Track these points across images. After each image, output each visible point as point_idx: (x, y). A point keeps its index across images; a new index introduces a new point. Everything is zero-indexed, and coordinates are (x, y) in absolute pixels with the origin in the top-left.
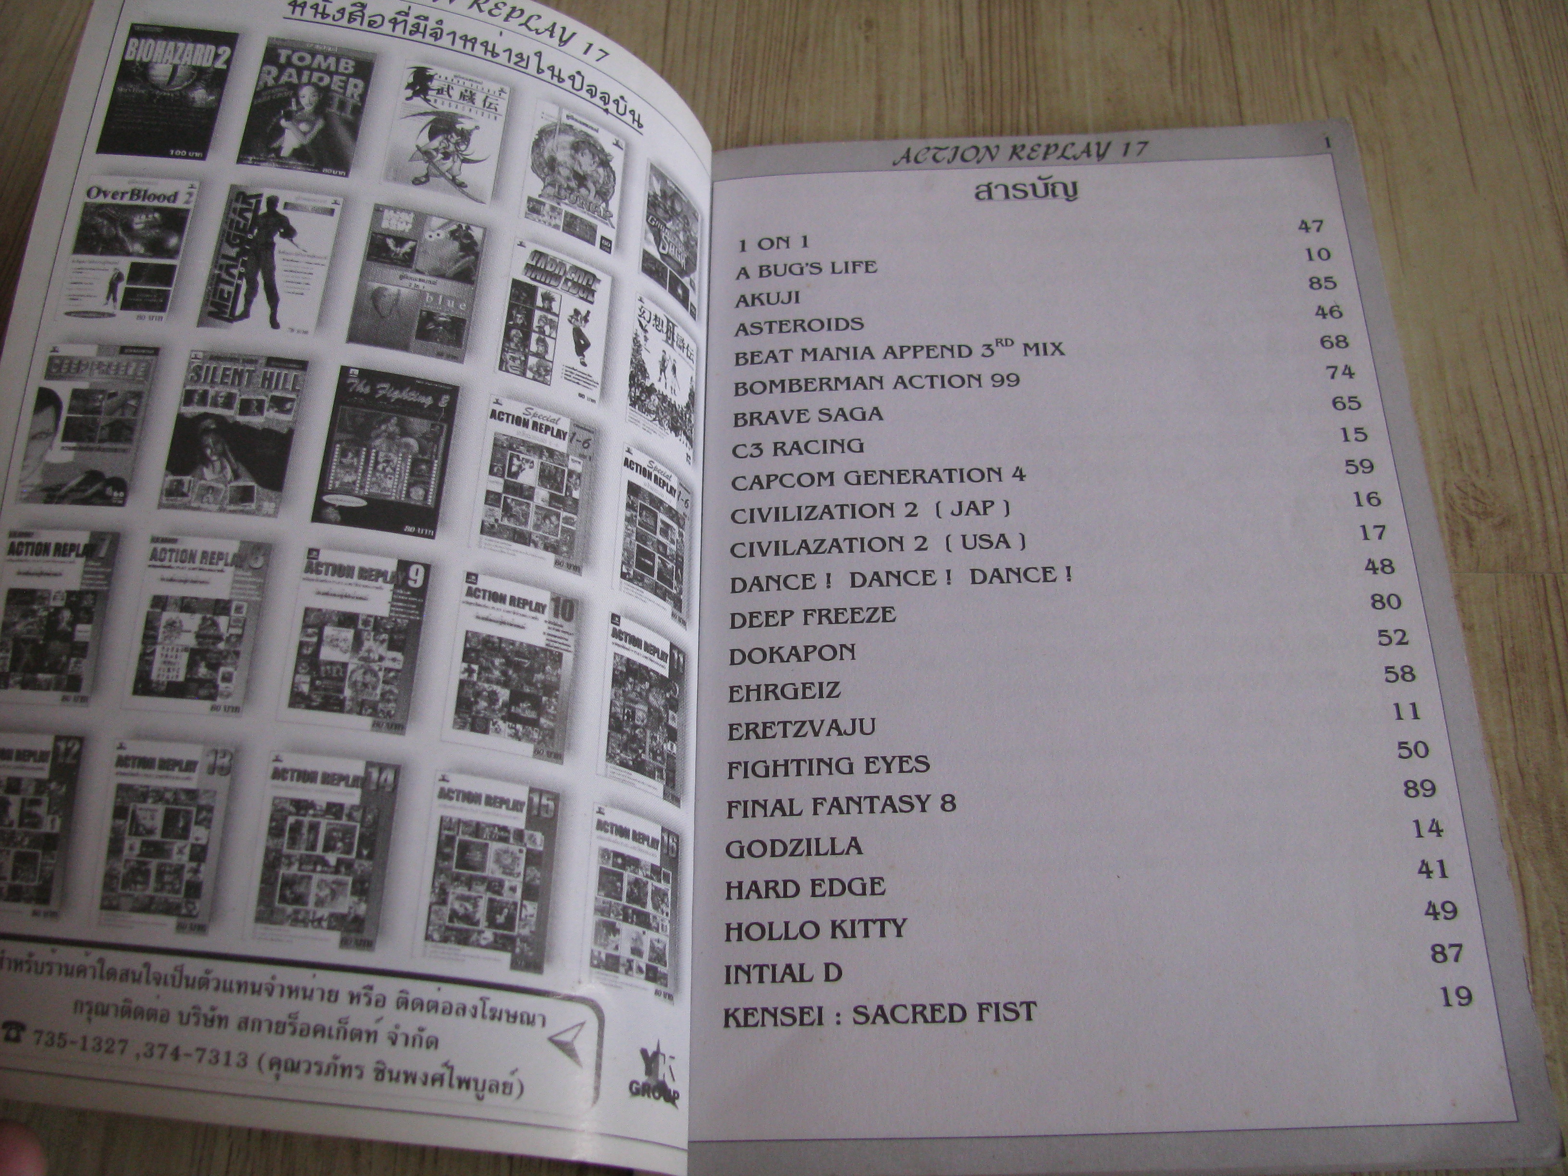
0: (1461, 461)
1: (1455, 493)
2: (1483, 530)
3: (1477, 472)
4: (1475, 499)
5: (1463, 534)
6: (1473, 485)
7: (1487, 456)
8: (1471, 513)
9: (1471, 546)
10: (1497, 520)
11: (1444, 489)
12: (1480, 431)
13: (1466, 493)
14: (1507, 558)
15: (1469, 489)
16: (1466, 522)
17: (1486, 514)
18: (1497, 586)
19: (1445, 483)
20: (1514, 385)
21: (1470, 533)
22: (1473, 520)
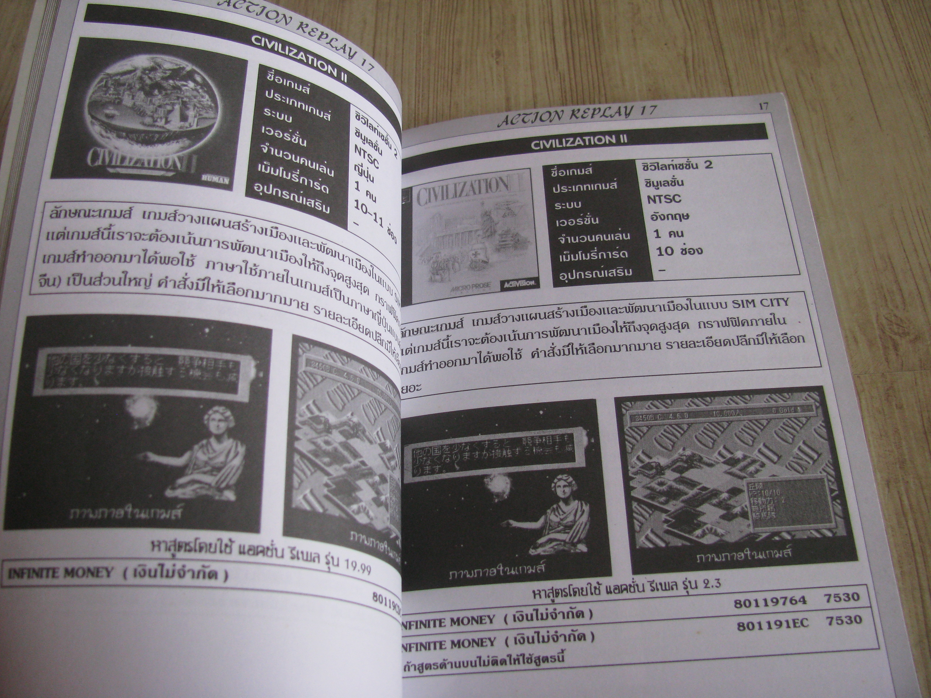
0: (886, 301)
1: (884, 322)
2: (904, 343)
3: (897, 307)
4: (897, 324)
5: (891, 347)
6: (895, 316)
7: (903, 297)
8: (896, 334)
9: (897, 355)
10: (912, 337)
11: (877, 320)
12: (896, 281)
13: (891, 321)
14: (920, 360)
15: (893, 318)
16: (893, 340)
17: (905, 334)
18: (916, 379)
19: (877, 316)
20: (915, 250)
21: (896, 347)
22: (897, 338)
